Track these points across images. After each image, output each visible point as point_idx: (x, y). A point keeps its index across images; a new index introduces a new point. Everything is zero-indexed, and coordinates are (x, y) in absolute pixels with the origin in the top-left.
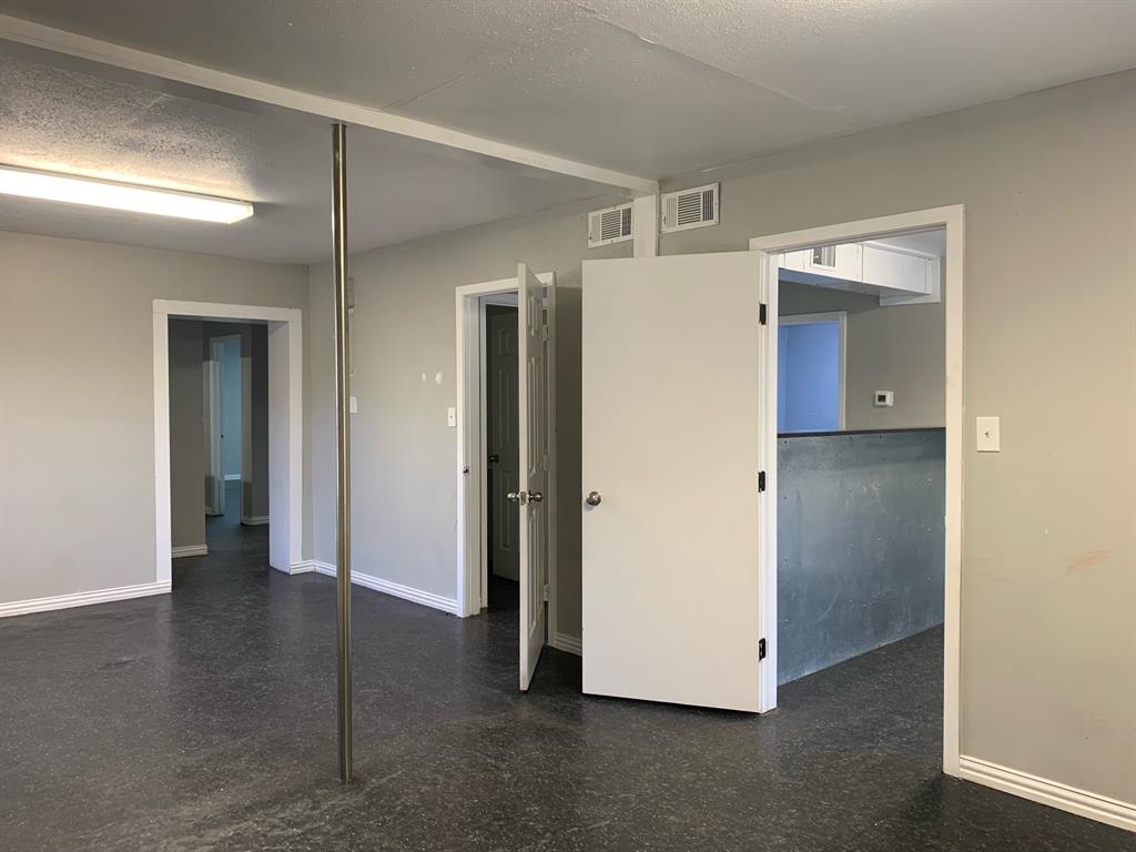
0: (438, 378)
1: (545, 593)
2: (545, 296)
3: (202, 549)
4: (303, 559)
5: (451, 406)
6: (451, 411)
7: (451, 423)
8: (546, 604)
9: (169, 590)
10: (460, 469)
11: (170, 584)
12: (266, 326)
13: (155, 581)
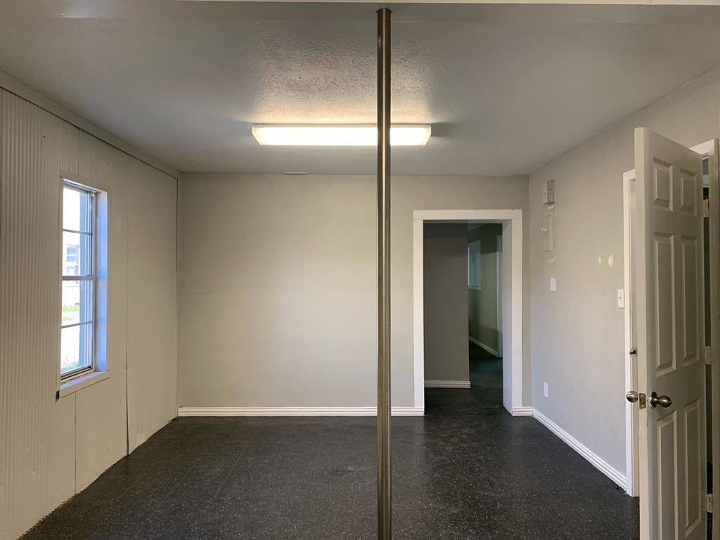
0: (611, 261)
1: (709, 504)
2: (706, 172)
3: (466, 384)
4: (523, 405)
5: (621, 288)
6: (620, 292)
7: (620, 304)
8: (710, 515)
9: (422, 414)
10: (628, 349)
11: (423, 410)
12: (501, 225)
13: (414, 406)
